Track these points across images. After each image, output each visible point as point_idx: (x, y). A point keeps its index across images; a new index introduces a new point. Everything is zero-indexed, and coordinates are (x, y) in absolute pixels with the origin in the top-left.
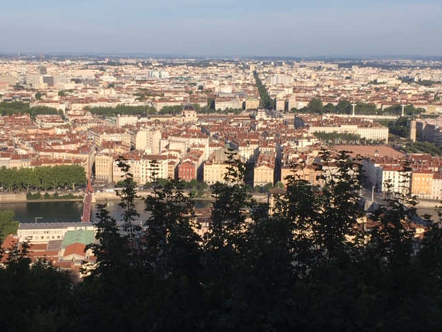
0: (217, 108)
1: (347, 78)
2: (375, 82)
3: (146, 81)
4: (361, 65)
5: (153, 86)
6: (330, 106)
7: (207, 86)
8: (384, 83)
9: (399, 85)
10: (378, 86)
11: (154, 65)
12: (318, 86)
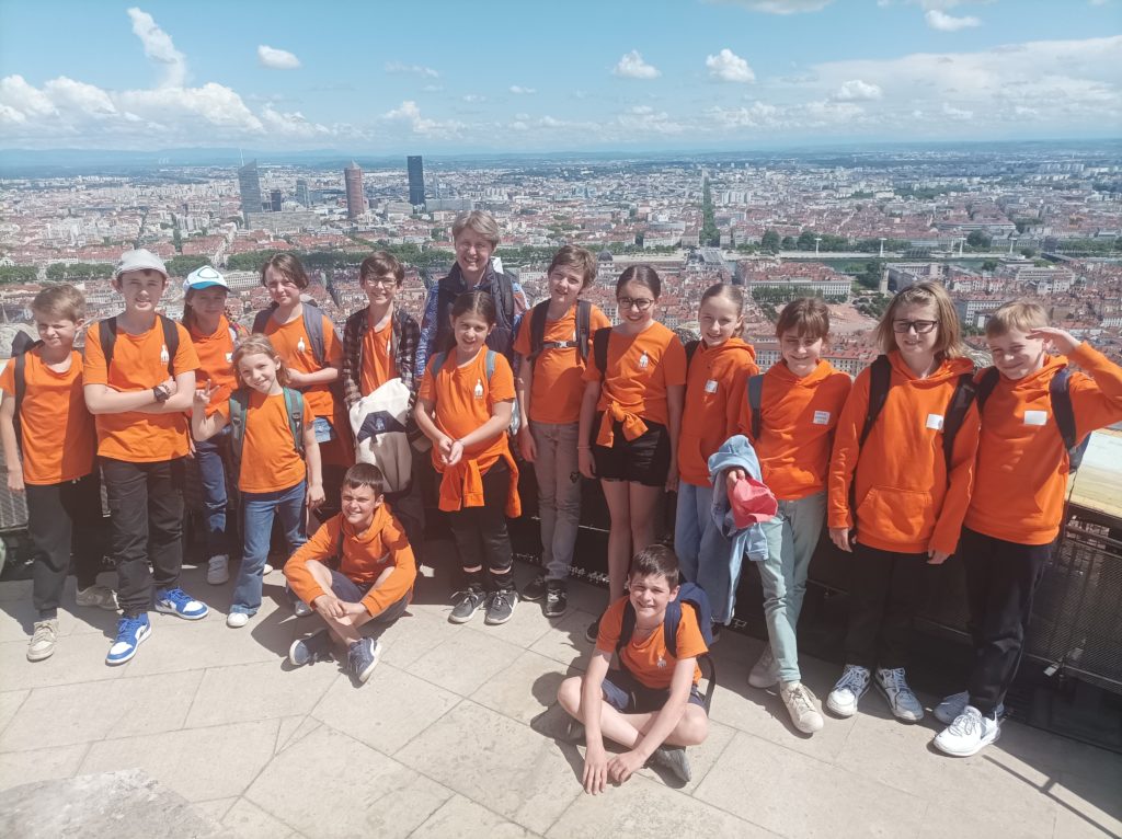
0: (645, 247)
1: (825, 188)
2: (859, 195)
3: (566, 202)
4: (849, 164)
5: (576, 210)
6: (787, 241)
7: (641, 210)
8: (871, 195)
9: (890, 199)
10: (860, 202)
11: (583, 173)
12: (782, 203)
